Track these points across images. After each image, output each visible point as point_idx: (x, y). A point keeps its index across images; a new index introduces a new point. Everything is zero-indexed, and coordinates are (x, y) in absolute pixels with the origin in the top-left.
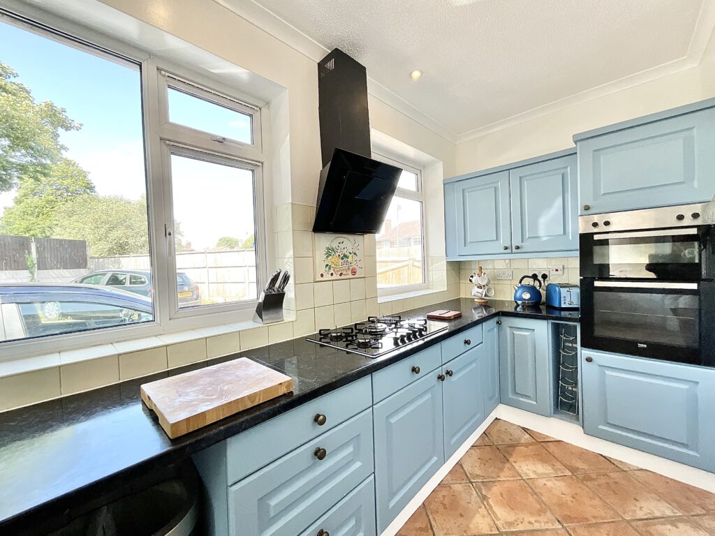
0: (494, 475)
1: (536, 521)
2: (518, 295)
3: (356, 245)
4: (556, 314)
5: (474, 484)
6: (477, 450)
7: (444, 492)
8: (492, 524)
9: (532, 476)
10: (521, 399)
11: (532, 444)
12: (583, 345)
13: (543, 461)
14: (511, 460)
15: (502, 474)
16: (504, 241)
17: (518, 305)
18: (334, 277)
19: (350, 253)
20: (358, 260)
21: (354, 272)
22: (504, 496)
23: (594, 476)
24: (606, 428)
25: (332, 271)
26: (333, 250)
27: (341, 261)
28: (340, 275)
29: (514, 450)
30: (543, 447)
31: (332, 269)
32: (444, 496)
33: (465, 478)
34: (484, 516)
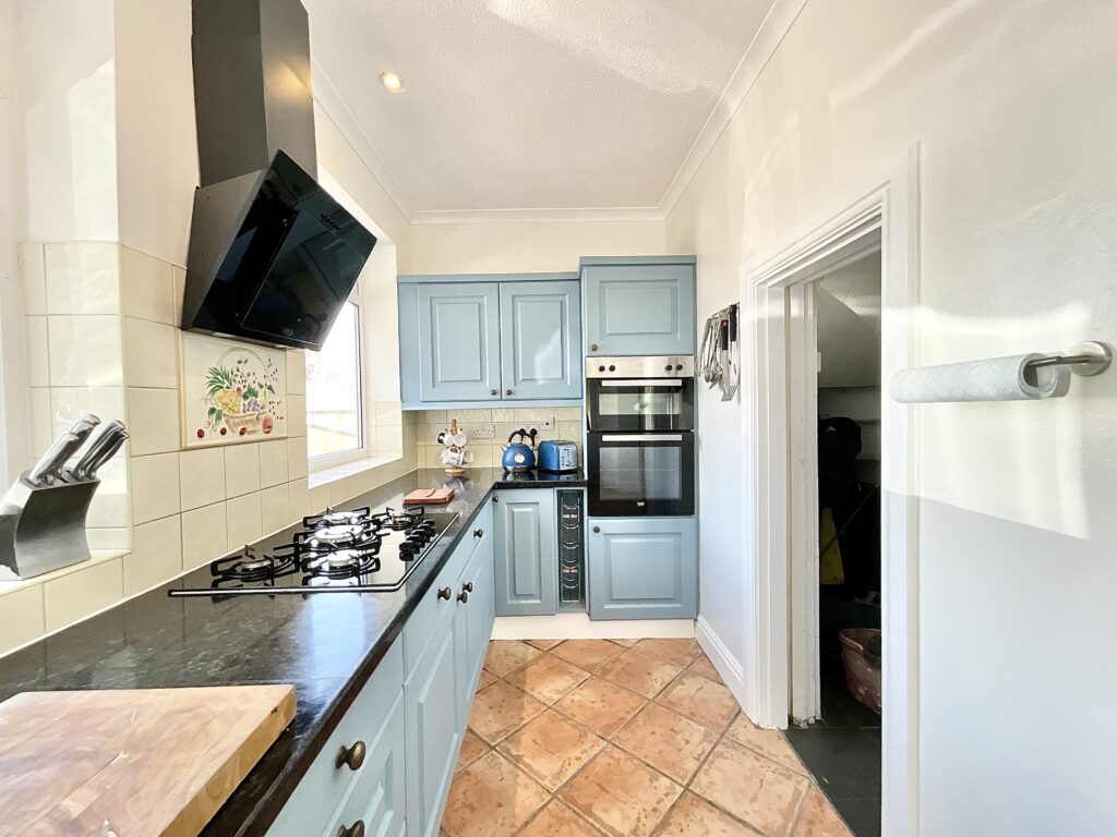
0: (516, 720)
1: (582, 753)
2: (508, 458)
3: (272, 369)
4: (554, 479)
5: (497, 748)
6: (482, 697)
7: (464, 785)
8: (540, 789)
9: (556, 697)
10: (523, 602)
11: (541, 657)
12: (590, 514)
13: (561, 672)
14: (527, 689)
15: (525, 714)
16: (491, 382)
17: (507, 473)
18: (232, 437)
19: (261, 387)
20: (276, 400)
21: (268, 427)
22: (539, 742)
23: (609, 666)
24: (611, 606)
25: (222, 424)
26: (227, 378)
27: (243, 401)
28: (242, 433)
29: (525, 675)
30: (552, 655)
31: (223, 419)
32: (464, 793)
33: (481, 745)
34: (526, 786)
